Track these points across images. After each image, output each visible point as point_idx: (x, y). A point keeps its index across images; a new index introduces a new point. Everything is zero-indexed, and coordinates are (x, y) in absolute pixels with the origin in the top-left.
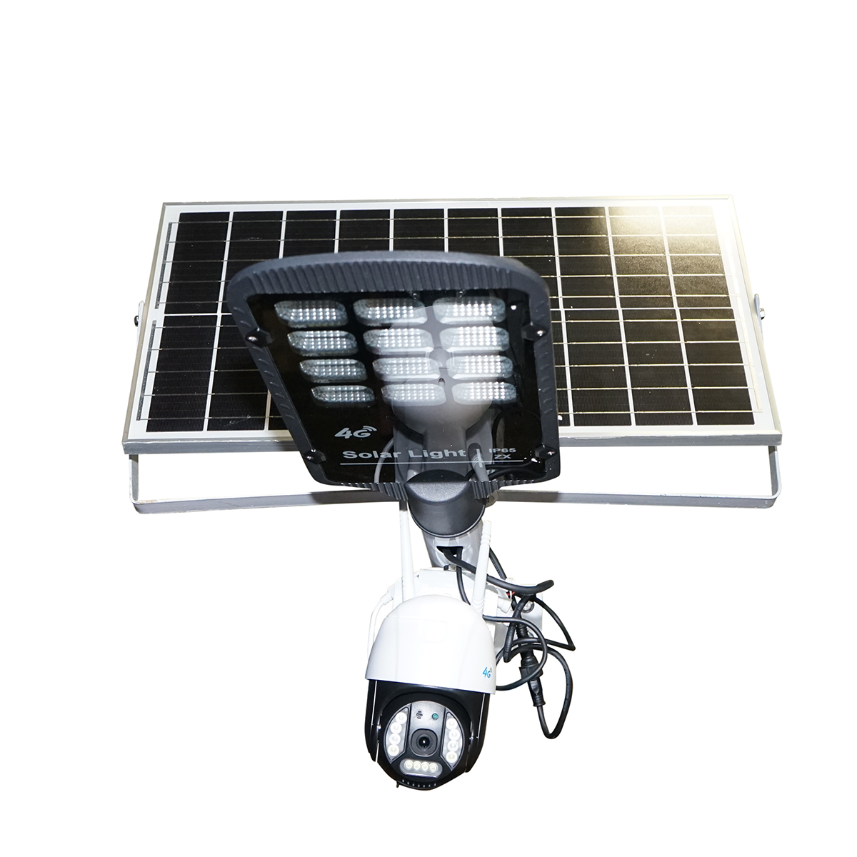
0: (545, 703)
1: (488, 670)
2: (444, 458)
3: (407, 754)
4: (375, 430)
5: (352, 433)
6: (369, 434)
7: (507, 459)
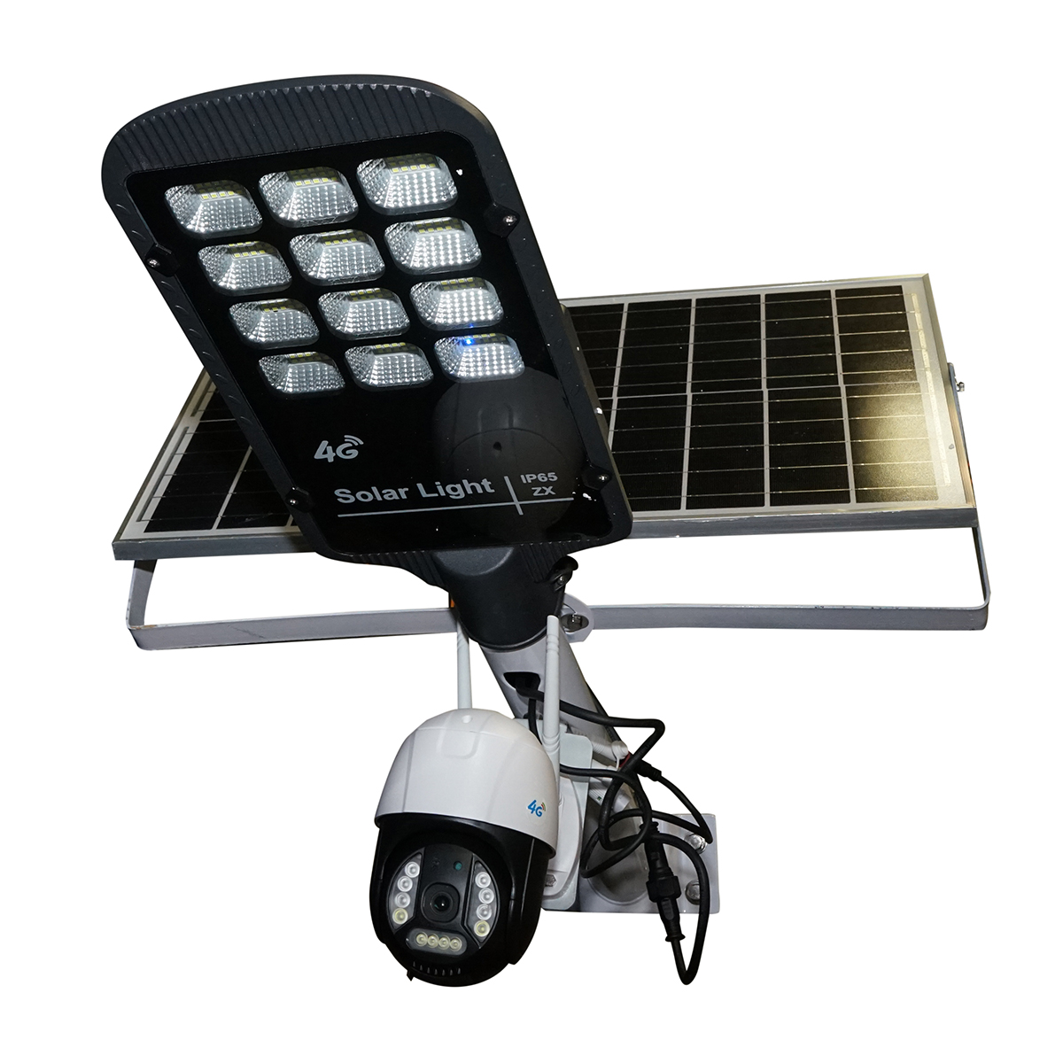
0: (683, 937)
1: (538, 804)
2: (468, 499)
3: (419, 921)
4: (362, 443)
5: (334, 451)
6: (355, 453)
7: (550, 496)
